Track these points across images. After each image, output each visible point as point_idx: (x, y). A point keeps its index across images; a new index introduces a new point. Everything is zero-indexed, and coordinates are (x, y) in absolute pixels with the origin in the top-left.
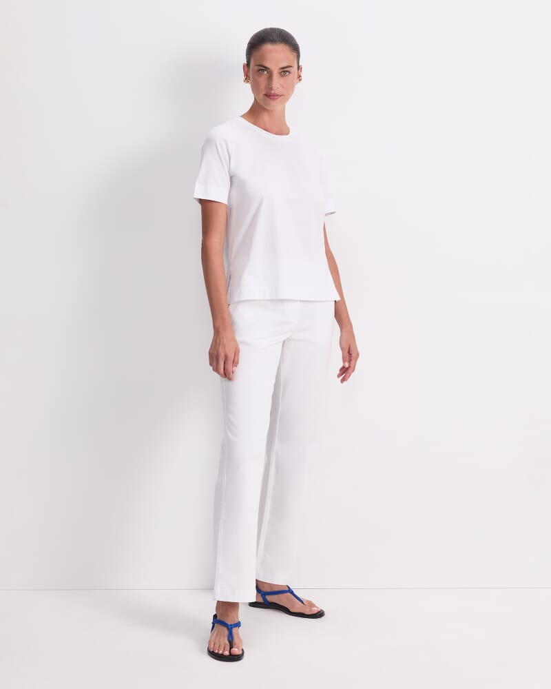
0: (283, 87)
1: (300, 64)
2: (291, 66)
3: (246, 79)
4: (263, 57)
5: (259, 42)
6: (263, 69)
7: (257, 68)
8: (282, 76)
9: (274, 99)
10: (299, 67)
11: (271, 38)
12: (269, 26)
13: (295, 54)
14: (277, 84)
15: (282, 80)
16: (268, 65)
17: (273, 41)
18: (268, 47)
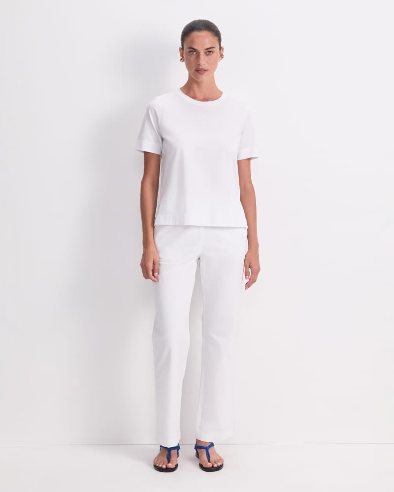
0: (208, 64)
1: (222, 46)
2: (214, 48)
3: (182, 59)
4: (192, 42)
5: (190, 30)
6: (193, 50)
7: (188, 50)
8: (207, 55)
9: (202, 74)
10: (220, 48)
11: (198, 27)
12: (197, 19)
13: (216, 38)
14: (204, 61)
15: (207, 58)
16: (196, 47)
17: (199, 29)
18: (196, 34)
